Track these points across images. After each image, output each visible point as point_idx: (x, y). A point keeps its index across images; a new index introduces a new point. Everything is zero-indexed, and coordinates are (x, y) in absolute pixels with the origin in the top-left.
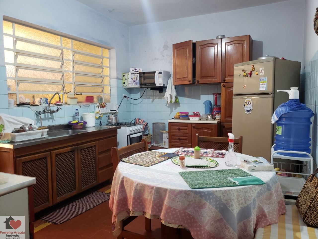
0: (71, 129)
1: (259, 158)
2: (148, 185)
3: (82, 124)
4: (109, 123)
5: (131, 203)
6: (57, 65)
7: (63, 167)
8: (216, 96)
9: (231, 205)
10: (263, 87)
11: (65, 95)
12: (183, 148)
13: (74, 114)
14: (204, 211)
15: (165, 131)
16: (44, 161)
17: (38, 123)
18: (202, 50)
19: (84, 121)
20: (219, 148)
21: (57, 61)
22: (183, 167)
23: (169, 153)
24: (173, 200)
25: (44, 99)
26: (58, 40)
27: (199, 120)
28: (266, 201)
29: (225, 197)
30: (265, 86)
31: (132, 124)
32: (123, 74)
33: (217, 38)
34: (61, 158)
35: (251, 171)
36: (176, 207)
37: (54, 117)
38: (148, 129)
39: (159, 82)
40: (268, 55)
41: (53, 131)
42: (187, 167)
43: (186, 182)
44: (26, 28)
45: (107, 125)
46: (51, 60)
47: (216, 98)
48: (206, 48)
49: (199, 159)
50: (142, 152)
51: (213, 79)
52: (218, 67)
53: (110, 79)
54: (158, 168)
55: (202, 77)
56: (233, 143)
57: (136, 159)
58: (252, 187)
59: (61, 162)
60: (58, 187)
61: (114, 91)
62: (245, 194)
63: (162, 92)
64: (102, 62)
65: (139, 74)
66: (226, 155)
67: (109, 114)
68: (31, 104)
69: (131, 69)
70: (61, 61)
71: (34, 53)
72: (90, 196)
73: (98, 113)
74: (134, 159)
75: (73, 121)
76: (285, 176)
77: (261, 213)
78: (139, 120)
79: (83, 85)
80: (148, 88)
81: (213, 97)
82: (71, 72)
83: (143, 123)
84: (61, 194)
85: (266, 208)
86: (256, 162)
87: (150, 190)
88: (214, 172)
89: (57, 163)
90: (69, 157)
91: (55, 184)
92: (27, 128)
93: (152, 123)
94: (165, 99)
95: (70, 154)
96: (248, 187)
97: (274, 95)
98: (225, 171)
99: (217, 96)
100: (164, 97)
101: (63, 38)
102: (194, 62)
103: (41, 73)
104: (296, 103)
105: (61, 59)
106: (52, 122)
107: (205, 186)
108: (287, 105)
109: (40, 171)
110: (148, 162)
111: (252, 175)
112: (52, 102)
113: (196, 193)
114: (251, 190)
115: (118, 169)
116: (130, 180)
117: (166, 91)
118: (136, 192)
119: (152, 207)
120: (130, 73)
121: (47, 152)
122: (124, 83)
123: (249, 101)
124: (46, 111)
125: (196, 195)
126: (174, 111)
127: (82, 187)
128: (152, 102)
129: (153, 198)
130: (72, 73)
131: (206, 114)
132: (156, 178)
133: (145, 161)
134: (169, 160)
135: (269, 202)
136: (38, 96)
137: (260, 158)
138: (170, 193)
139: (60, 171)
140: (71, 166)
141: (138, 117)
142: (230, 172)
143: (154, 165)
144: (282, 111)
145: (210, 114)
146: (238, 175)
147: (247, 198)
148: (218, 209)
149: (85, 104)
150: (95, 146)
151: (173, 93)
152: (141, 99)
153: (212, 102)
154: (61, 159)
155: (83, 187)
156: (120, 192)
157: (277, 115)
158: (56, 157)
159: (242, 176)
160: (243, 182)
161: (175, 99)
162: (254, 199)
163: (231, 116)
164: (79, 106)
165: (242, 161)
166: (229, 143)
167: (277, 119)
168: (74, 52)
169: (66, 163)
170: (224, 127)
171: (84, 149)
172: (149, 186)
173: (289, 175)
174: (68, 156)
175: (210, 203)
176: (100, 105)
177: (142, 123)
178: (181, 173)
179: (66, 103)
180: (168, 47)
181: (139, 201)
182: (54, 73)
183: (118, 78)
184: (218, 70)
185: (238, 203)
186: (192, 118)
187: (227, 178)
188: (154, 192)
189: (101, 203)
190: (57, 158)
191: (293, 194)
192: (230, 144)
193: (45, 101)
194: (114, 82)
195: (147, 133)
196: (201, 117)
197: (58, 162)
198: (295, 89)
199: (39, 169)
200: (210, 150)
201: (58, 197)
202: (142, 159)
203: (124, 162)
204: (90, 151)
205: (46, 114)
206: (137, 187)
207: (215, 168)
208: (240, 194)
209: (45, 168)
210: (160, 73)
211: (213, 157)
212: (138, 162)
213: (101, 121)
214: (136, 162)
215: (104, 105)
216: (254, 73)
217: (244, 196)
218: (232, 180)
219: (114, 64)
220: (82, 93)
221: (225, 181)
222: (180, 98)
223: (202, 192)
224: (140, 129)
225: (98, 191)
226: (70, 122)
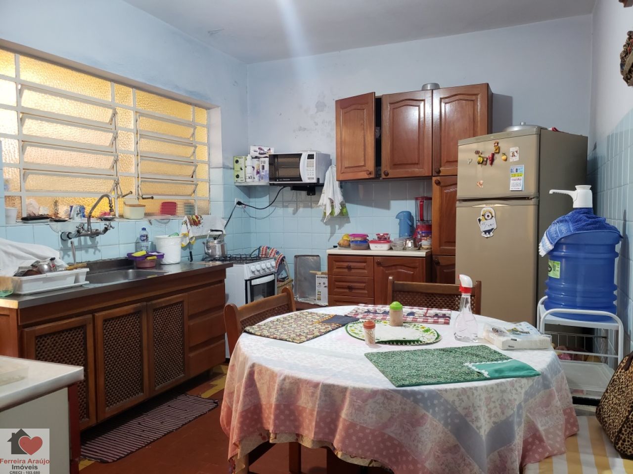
0: (132, 268)
1: (521, 325)
2: (306, 380)
3: (155, 257)
4: (207, 256)
5: (272, 417)
6: (103, 139)
7: (118, 345)
8: (421, 202)
9: (475, 417)
10: (517, 184)
11: (121, 199)
12: (364, 305)
13: (138, 238)
14: (422, 431)
15: (320, 273)
16: (79, 334)
17: (66, 257)
18: (393, 113)
19: (158, 253)
20: (434, 306)
21: (102, 131)
22: (371, 343)
23: (338, 314)
24: (359, 409)
25: (77, 207)
26: (107, 89)
27: (388, 250)
28: (541, 409)
29: (463, 402)
30: (522, 182)
31: (255, 259)
32: (236, 159)
33: (424, 89)
34: (115, 326)
35: (507, 350)
36: (366, 423)
37: (98, 245)
38: (286, 267)
39: (308, 174)
40: (525, 123)
41: (96, 273)
42: (379, 342)
43: (383, 372)
44: (42, 65)
45: (203, 260)
46: (92, 129)
47: (422, 207)
48: (401, 108)
49: (400, 327)
50: (283, 313)
51: (417, 169)
52: (426, 145)
53: (209, 168)
54: (321, 345)
55: (395, 165)
56: (469, 294)
57: (274, 327)
58: (514, 382)
59: (114, 334)
60: (107, 386)
61: (218, 192)
62: (502, 396)
63: (314, 194)
64: (193, 134)
65: (267, 159)
66: (451, 318)
67: (207, 238)
68: (52, 218)
69: (252, 149)
70: (111, 132)
71: (58, 114)
72: (172, 403)
73: (185, 236)
74: (270, 328)
75: (137, 251)
76: (567, 359)
77: (532, 434)
78: (268, 250)
79: (154, 180)
80: (285, 186)
81: (416, 204)
82: (131, 153)
83: (276, 256)
84: (113, 401)
85: (541, 422)
86: (514, 331)
87: (311, 390)
88: (436, 353)
89: (107, 336)
90: (130, 325)
91: (101, 381)
92: (46, 267)
93: (294, 255)
94: (321, 208)
95: (133, 319)
96: (508, 381)
97: (539, 201)
98: (456, 349)
99: (423, 202)
100: (319, 204)
101: (116, 85)
102: (378, 135)
103: (71, 155)
104: (588, 215)
105: (111, 127)
106: (94, 253)
107: (423, 380)
108: (570, 220)
109: (72, 354)
110: (300, 335)
111: (512, 357)
112: (93, 214)
113: (406, 394)
114: (513, 387)
115: (240, 347)
116: (267, 369)
117: (323, 192)
118: (282, 394)
119: (316, 425)
120: (249, 157)
121: (86, 314)
122: (238, 176)
123: (490, 213)
124: (83, 232)
125: (405, 399)
126: (337, 231)
127: (156, 386)
128: (294, 213)
129: (317, 406)
130: (134, 155)
131: (401, 238)
132: (322, 366)
133: (294, 331)
134: (339, 329)
135: (546, 411)
136: (65, 202)
137: (522, 323)
138: (353, 395)
139: (113, 353)
140: (133, 343)
141: (265, 244)
142: (467, 353)
143: (312, 339)
144: (561, 231)
145: (409, 237)
146: (484, 357)
147: (505, 404)
148: (450, 427)
149: (159, 217)
150: (182, 302)
151: (336, 196)
152: (271, 209)
153: (413, 214)
154: (113, 330)
155: (158, 385)
156: (247, 395)
157: (551, 239)
158: (104, 324)
159: (492, 360)
160: (497, 371)
161: (341, 208)
162: (520, 405)
163: (452, 242)
164: (148, 223)
165: (488, 331)
166: (461, 295)
167: (551, 247)
168: (139, 114)
169: (124, 338)
170: (438, 263)
171: (159, 309)
172: (308, 382)
173: (576, 358)
174: (128, 323)
175: (434, 414)
176: (189, 219)
177: (274, 256)
178: (369, 356)
179: (121, 216)
180: (326, 106)
181: (287, 412)
182: (98, 156)
183: (225, 167)
184: (425, 151)
185: (488, 415)
186: (376, 245)
187: (464, 364)
188: (320, 393)
189: (195, 419)
190: (106, 327)
191: (587, 394)
192: (464, 296)
193: (80, 211)
194: (217, 175)
195: (283, 276)
196: (392, 244)
197: (109, 335)
198: (584, 188)
199: (70, 350)
200: (419, 309)
201: (108, 406)
202: (285, 327)
203: (251, 333)
204: (172, 313)
205: (82, 238)
206: (283, 384)
207: (434, 344)
208: (491, 396)
209: (82, 349)
210: (311, 157)
211: (427, 322)
212: (278, 334)
213: (191, 253)
214: (274, 334)
215: (197, 220)
216: (499, 159)
217: (499, 401)
218: (474, 368)
219: (217, 137)
220: (154, 196)
221: (459, 370)
222: (350, 207)
223: (419, 393)
224: (271, 269)
225: (188, 393)
226: (129, 255)
